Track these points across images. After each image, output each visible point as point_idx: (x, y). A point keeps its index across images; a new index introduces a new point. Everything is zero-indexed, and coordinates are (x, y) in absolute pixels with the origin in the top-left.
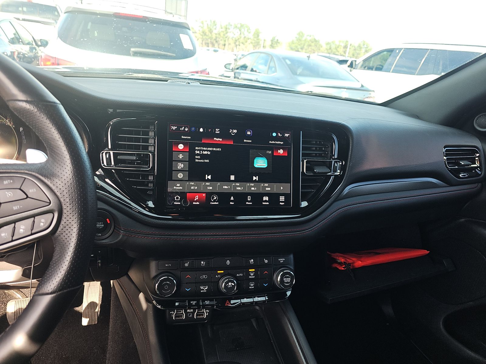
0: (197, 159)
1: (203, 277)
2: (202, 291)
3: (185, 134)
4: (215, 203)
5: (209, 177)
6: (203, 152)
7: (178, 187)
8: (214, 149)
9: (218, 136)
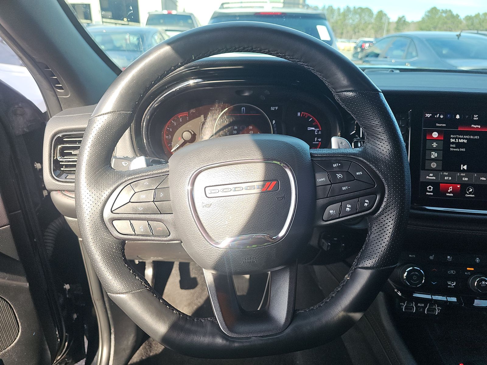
0: (452, 147)
1: (451, 272)
2: (449, 287)
3: (440, 121)
4: (471, 196)
5: (465, 167)
6: (458, 140)
7: (431, 176)
8: (471, 137)
9: (476, 123)
